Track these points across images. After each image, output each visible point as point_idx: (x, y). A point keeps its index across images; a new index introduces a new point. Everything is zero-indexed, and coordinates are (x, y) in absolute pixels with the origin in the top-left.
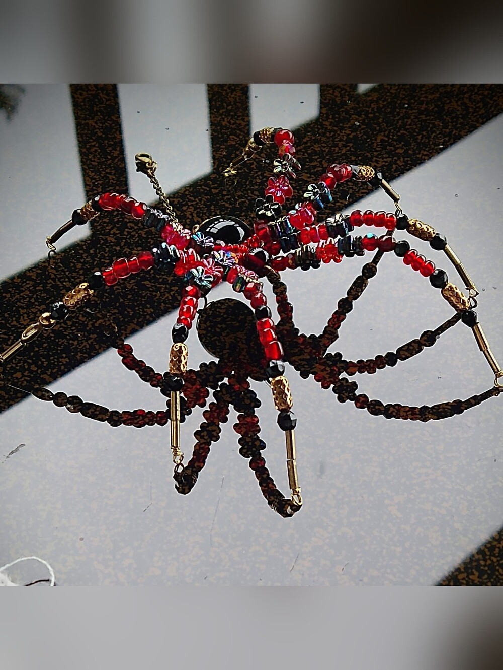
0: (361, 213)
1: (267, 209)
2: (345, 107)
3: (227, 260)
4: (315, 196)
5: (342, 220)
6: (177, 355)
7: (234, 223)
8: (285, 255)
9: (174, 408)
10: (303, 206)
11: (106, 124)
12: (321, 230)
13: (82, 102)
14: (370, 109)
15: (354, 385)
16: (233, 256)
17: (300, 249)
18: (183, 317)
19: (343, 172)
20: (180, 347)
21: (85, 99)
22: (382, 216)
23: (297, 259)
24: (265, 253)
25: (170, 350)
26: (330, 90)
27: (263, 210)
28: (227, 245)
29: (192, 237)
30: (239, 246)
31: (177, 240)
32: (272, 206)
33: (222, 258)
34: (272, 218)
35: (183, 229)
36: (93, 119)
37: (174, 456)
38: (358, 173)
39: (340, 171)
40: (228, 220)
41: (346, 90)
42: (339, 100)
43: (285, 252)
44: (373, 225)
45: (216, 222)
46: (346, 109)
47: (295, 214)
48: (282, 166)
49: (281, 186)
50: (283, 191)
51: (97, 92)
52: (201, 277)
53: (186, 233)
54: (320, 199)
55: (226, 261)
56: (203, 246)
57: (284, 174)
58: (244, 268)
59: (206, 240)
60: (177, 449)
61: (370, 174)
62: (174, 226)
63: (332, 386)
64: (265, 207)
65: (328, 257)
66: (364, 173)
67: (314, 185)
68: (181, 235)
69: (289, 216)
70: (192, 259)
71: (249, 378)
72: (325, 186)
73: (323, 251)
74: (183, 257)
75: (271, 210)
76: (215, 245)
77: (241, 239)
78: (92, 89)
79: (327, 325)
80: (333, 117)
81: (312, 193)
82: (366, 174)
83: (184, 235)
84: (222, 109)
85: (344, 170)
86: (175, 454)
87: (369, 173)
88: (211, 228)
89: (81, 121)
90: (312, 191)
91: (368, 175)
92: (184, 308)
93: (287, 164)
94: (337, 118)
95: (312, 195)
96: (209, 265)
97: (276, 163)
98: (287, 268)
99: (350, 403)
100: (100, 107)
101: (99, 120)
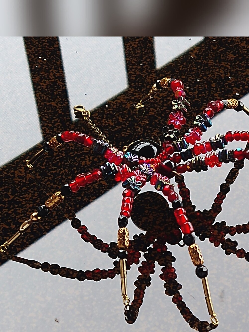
0: (232, 133)
1: (170, 133)
2: (228, 81)
3: (149, 169)
4: (201, 123)
5: (220, 138)
6: (122, 235)
7: (150, 144)
8: (185, 163)
9: (122, 270)
10: (194, 130)
11: (64, 104)
12: (207, 145)
13: (46, 88)
14: (246, 82)
15: (235, 243)
16: (151, 166)
17: (194, 159)
18: (124, 211)
19: (218, 105)
20: (124, 230)
21: (47, 86)
22: (245, 134)
23: (192, 165)
24: (172, 162)
25: (118, 232)
26: (216, 69)
27: (168, 134)
28: (147, 159)
29: (124, 156)
30: (154, 159)
31: (115, 159)
32: (174, 131)
33: (145, 169)
34: (174, 139)
35: (118, 151)
36: (54, 101)
37: (124, 300)
38: (228, 105)
39: (216, 105)
40: (146, 143)
41: (228, 68)
42: (224, 76)
43: (184, 161)
44: (240, 140)
45: (138, 144)
46: (229, 83)
47: (189, 135)
48: (178, 105)
49: (178, 118)
50: (180, 121)
51: (56, 80)
52: (134, 183)
53: (120, 154)
54: (204, 125)
55: (148, 171)
56: (132, 161)
57: (180, 110)
58: (161, 175)
59: (133, 157)
60: (126, 296)
61: (236, 104)
62: (112, 149)
63: (221, 244)
64: (169, 132)
65: (213, 163)
66: (231, 104)
67: (200, 116)
68: (117, 156)
69: (185, 137)
70: (126, 170)
71: (166, 243)
72: (207, 116)
73: (209, 160)
74: (120, 170)
75: (173, 134)
76: (139, 160)
77: (155, 154)
78: (52, 78)
79: (214, 202)
80: (220, 90)
81: (199, 121)
82: (233, 104)
83: (119, 155)
84: (143, 88)
85: (218, 104)
86: (125, 299)
87: (234, 104)
88: (136, 148)
89: (46, 103)
90: (199, 120)
91: (234, 105)
92: (124, 205)
93: (181, 103)
94: (223, 90)
95: (199, 122)
96: (137, 174)
97: (173, 103)
98: (186, 171)
99: (233, 256)
100: (59, 92)
101: (58, 102)
